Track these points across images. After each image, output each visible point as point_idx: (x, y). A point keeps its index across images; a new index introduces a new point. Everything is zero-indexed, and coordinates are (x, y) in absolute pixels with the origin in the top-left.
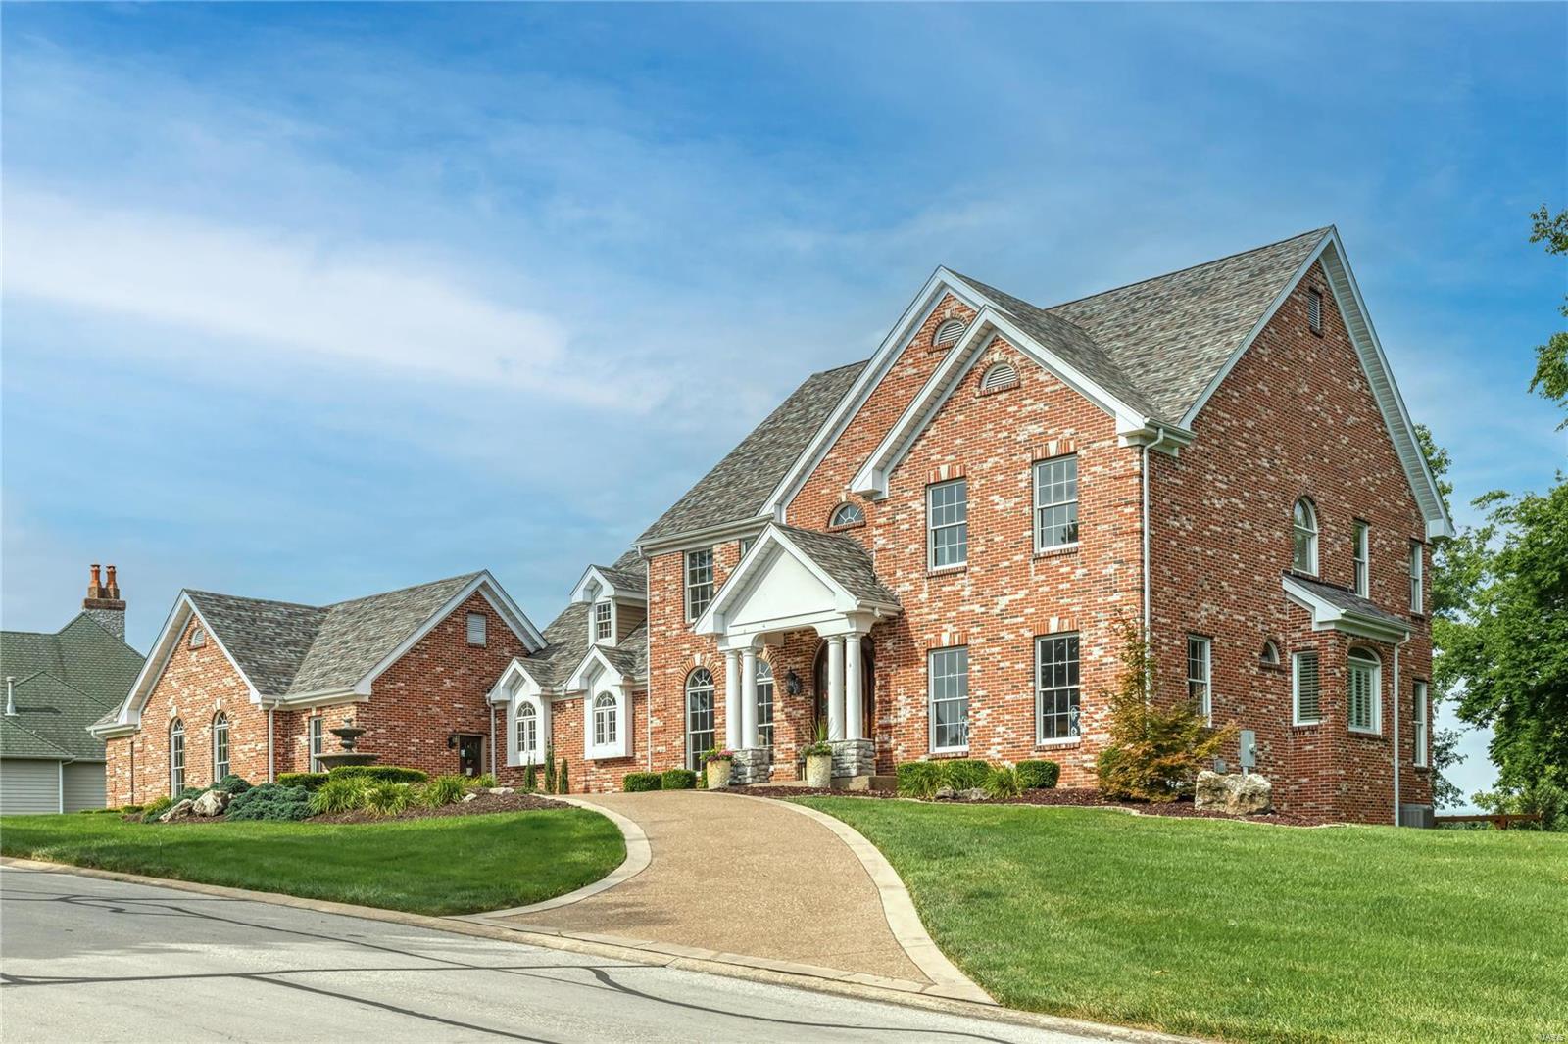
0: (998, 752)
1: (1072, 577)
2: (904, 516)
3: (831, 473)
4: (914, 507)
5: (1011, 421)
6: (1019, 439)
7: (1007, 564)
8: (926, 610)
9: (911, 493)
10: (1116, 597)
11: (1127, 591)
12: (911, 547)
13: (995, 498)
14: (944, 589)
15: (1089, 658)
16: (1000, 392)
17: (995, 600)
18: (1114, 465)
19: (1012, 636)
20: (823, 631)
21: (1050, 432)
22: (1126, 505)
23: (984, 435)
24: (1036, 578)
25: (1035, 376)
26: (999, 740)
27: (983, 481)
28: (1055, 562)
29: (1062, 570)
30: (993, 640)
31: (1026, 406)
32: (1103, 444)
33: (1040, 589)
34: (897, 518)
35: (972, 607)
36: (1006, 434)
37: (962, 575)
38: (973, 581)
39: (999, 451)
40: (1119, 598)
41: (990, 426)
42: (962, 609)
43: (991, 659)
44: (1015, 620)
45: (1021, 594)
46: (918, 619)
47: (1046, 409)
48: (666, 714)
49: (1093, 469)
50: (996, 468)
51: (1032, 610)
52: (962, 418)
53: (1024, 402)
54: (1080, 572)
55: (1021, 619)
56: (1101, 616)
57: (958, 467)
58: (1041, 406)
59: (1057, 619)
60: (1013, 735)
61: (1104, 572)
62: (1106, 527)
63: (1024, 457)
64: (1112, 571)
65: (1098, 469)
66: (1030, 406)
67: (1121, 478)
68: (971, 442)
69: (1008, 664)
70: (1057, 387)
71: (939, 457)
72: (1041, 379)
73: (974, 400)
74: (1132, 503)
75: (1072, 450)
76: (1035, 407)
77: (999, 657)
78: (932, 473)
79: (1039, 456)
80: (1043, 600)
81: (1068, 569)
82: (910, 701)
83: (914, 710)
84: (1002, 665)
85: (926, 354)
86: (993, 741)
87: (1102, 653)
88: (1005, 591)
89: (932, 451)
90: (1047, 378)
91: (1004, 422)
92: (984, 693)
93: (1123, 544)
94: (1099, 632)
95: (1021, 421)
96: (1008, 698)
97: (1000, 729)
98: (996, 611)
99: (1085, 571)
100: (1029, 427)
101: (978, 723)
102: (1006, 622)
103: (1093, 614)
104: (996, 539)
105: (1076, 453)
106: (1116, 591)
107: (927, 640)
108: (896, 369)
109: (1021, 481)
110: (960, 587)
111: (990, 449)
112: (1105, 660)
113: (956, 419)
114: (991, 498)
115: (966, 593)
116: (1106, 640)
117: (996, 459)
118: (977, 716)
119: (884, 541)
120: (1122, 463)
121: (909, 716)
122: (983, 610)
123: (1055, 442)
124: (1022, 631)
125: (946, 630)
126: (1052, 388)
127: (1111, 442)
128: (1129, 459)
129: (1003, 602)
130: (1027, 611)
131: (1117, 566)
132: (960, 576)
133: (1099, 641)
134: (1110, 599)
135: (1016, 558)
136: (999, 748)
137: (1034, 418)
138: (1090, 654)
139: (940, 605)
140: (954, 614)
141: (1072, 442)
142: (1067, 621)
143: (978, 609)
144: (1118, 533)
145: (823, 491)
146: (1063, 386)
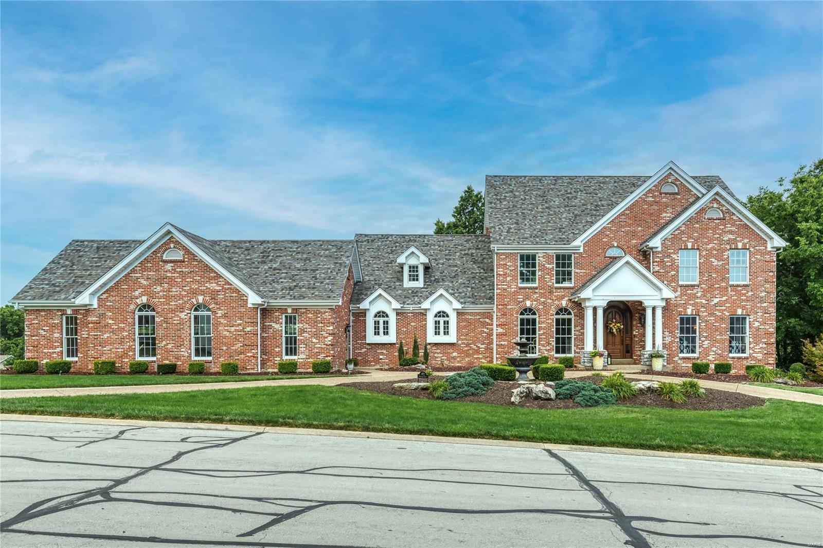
0: (713, 358)
1: (747, 295)
2: (668, 260)
3: (609, 233)
4: (673, 257)
5: (721, 231)
6: (724, 239)
7: (718, 286)
8: (679, 299)
9: (672, 251)
10: (765, 305)
11: (770, 303)
12: (672, 272)
13: (713, 260)
14: (688, 292)
15: (754, 326)
16: (716, 219)
17: (712, 299)
18: (766, 256)
19: (720, 314)
20: (646, 303)
21: (738, 239)
22: (770, 272)
23: (708, 235)
24: (731, 293)
25: (732, 217)
26: (714, 353)
27: (707, 252)
28: (740, 288)
29: (742, 292)
30: (711, 314)
31: (727, 227)
32: (761, 248)
33: (733, 298)
34: (665, 260)
35: (701, 301)
36: (718, 236)
37: (697, 287)
38: (702, 290)
39: (715, 242)
40: (766, 305)
41: (711, 232)
42: (697, 301)
43: (710, 322)
44: (721, 308)
45: (724, 298)
46: (675, 302)
47: (737, 230)
48: (507, 327)
49: (756, 256)
50: (713, 248)
51: (729, 305)
52: (698, 226)
53: (727, 225)
54: (750, 293)
55: (725, 308)
56: (759, 311)
57: (696, 245)
58: (734, 228)
59: (741, 310)
60: (720, 352)
61: (760, 295)
62: (762, 278)
63: (726, 246)
64: (764, 295)
65: (759, 257)
66: (729, 227)
67: (768, 262)
68: (702, 236)
69: (718, 324)
70: (741, 223)
71: (686, 239)
72: (734, 218)
73: (704, 220)
74: (772, 272)
75: (748, 248)
76: (731, 228)
77: (714, 321)
78: (683, 245)
79: (733, 247)
80: (734, 302)
81: (745, 292)
82: (670, 335)
83: (673, 339)
84: (715, 324)
85: (659, 194)
86: (710, 353)
87: (759, 324)
88: (717, 296)
89: (683, 236)
90: (737, 218)
91: (717, 231)
92: (707, 334)
93: (769, 286)
94: (758, 317)
95: (726, 232)
96: (717, 337)
97: (714, 349)
98: (713, 303)
99: (752, 293)
100: (729, 236)
101: (704, 346)
102: (717, 308)
103: (756, 310)
104: (713, 276)
105: (749, 249)
106: (765, 302)
107: (680, 311)
108: (644, 197)
109: (725, 255)
110: (696, 292)
111: (711, 241)
112: (760, 327)
113: (695, 226)
114: (711, 259)
115: (699, 294)
116: (761, 320)
117: (714, 245)
118: (704, 343)
119: (659, 268)
120: (769, 256)
121: (670, 340)
122: (707, 302)
123: (741, 244)
124: (725, 312)
125: (688, 308)
126: (739, 223)
127: (764, 248)
128: (772, 255)
129: (716, 300)
130: (726, 305)
131: (766, 293)
132: (695, 287)
133: (758, 320)
134: (763, 305)
135: (722, 284)
136: (714, 356)
137: (731, 232)
138: (754, 324)
139: (686, 298)
140: (693, 302)
141: (748, 245)
142: (745, 311)
143: (704, 301)
144: (766, 281)
145: (604, 240)
146: (744, 223)
